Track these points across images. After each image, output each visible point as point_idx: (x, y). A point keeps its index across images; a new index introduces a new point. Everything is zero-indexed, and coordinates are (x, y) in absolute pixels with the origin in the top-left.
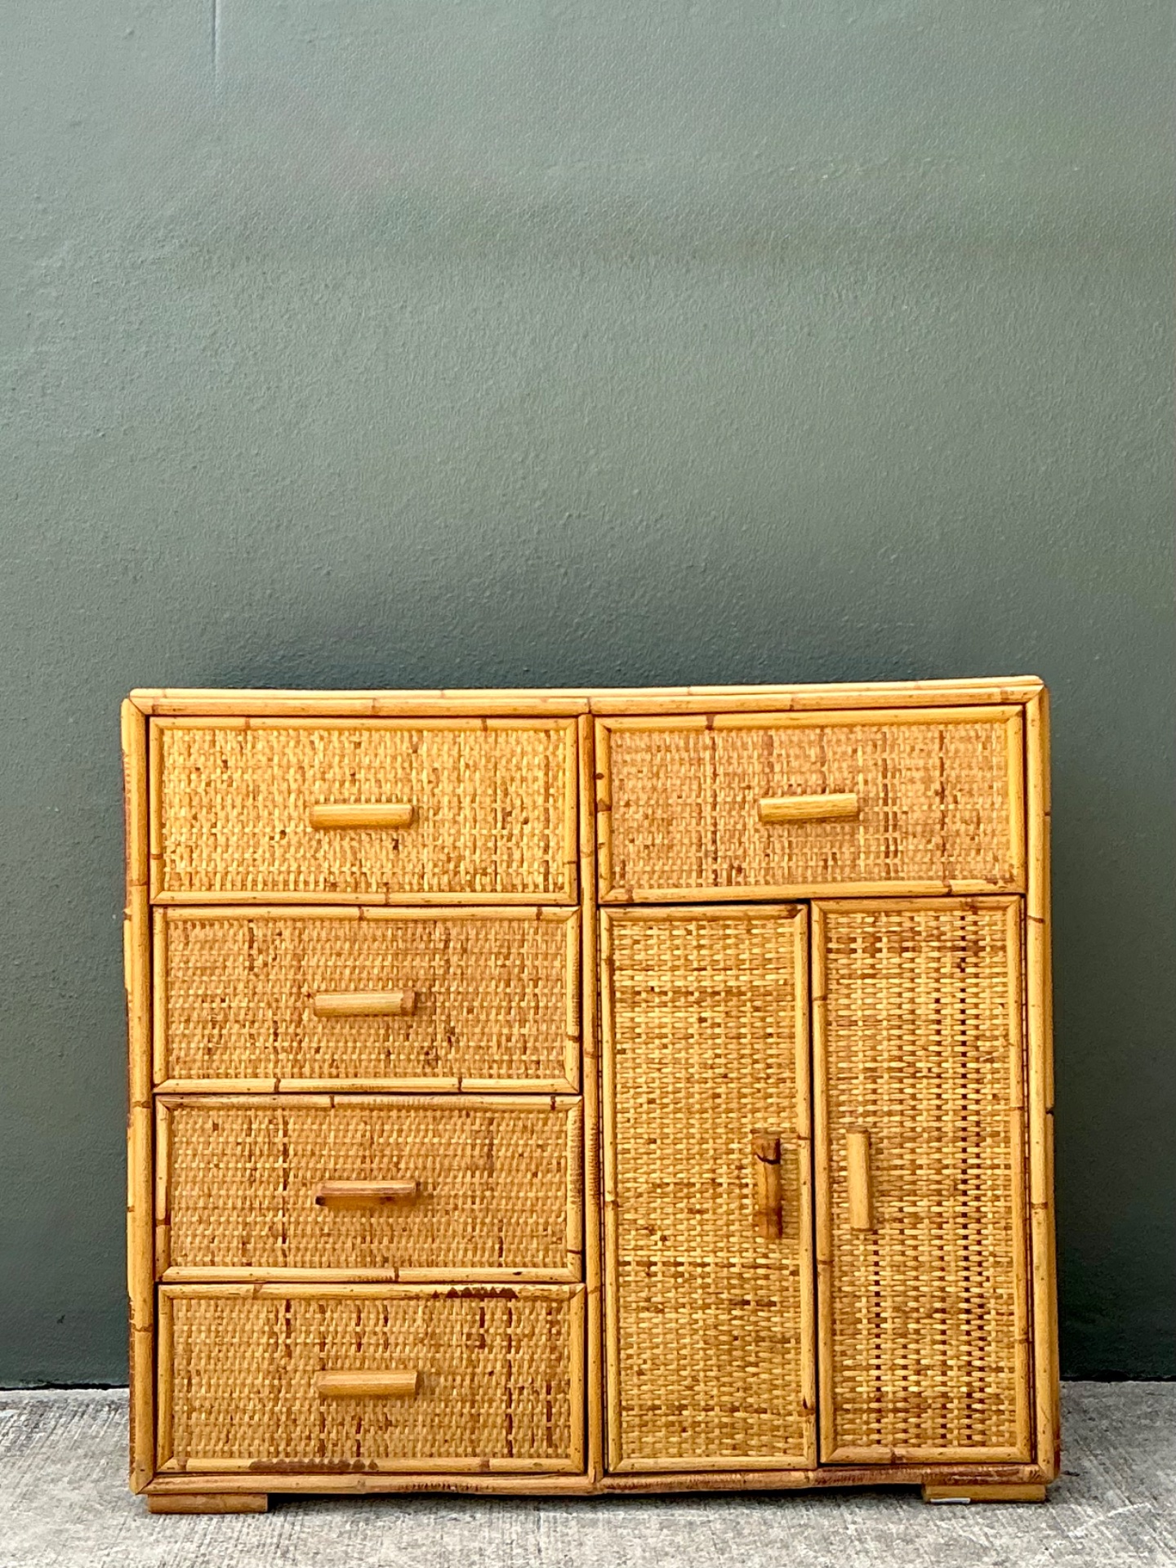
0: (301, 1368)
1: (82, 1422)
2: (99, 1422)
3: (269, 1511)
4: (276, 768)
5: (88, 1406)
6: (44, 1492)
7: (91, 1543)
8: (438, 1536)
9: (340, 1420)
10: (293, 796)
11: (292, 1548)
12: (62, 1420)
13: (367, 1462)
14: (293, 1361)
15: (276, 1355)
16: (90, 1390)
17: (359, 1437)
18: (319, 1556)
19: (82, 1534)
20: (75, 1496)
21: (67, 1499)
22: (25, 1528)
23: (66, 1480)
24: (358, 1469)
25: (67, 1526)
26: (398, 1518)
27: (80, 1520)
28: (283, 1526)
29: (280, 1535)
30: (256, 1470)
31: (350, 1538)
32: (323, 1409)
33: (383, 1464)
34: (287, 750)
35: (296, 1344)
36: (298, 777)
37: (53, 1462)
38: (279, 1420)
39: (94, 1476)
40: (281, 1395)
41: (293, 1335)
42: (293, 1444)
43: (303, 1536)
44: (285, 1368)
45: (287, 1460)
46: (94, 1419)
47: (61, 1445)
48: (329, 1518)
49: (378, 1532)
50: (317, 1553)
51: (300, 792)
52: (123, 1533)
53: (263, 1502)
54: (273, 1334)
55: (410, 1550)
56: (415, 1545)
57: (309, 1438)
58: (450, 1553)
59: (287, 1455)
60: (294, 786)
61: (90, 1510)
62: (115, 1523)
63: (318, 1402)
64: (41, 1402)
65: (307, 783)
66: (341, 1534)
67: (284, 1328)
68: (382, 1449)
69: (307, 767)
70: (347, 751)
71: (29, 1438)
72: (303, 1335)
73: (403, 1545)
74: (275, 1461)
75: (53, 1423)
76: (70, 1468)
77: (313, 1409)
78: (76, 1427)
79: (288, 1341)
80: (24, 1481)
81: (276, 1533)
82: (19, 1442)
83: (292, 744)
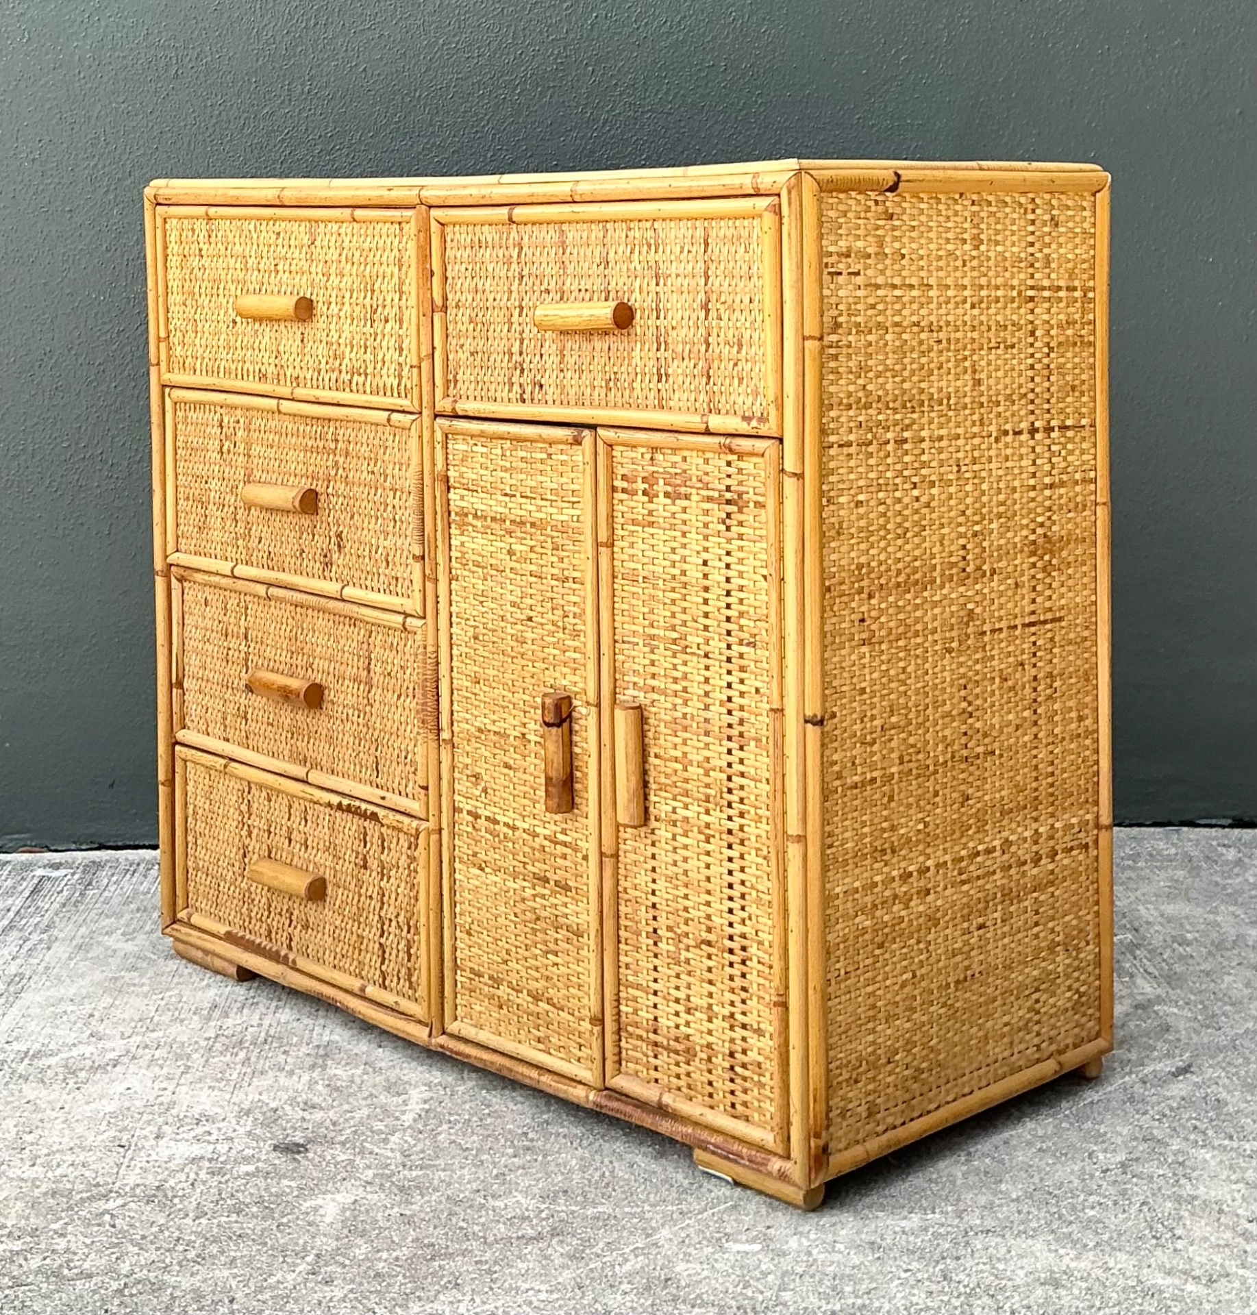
1: (134, 879)
2: (150, 879)
5: (139, 864)
6: (99, 943)
7: (145, 988)
12: (114, 878)
19: (136, 981)
20: (130, 947)
21: (121, 949)
22: (82, 976)
23: (119, 932)
25: (122, 974)
27: (134, 968)
37: (108, 917)
39: (147, 928)
46: (146, 878)
47: (114, 901)
52: (176, 979)
61: (145, 958)
62: (168, 969)
64: (94, 862)
71: (82, 894)
75: (106, 881)
76: (122, 921)
78: (128, 884)
80: (80, 933)
82: (73, 899)
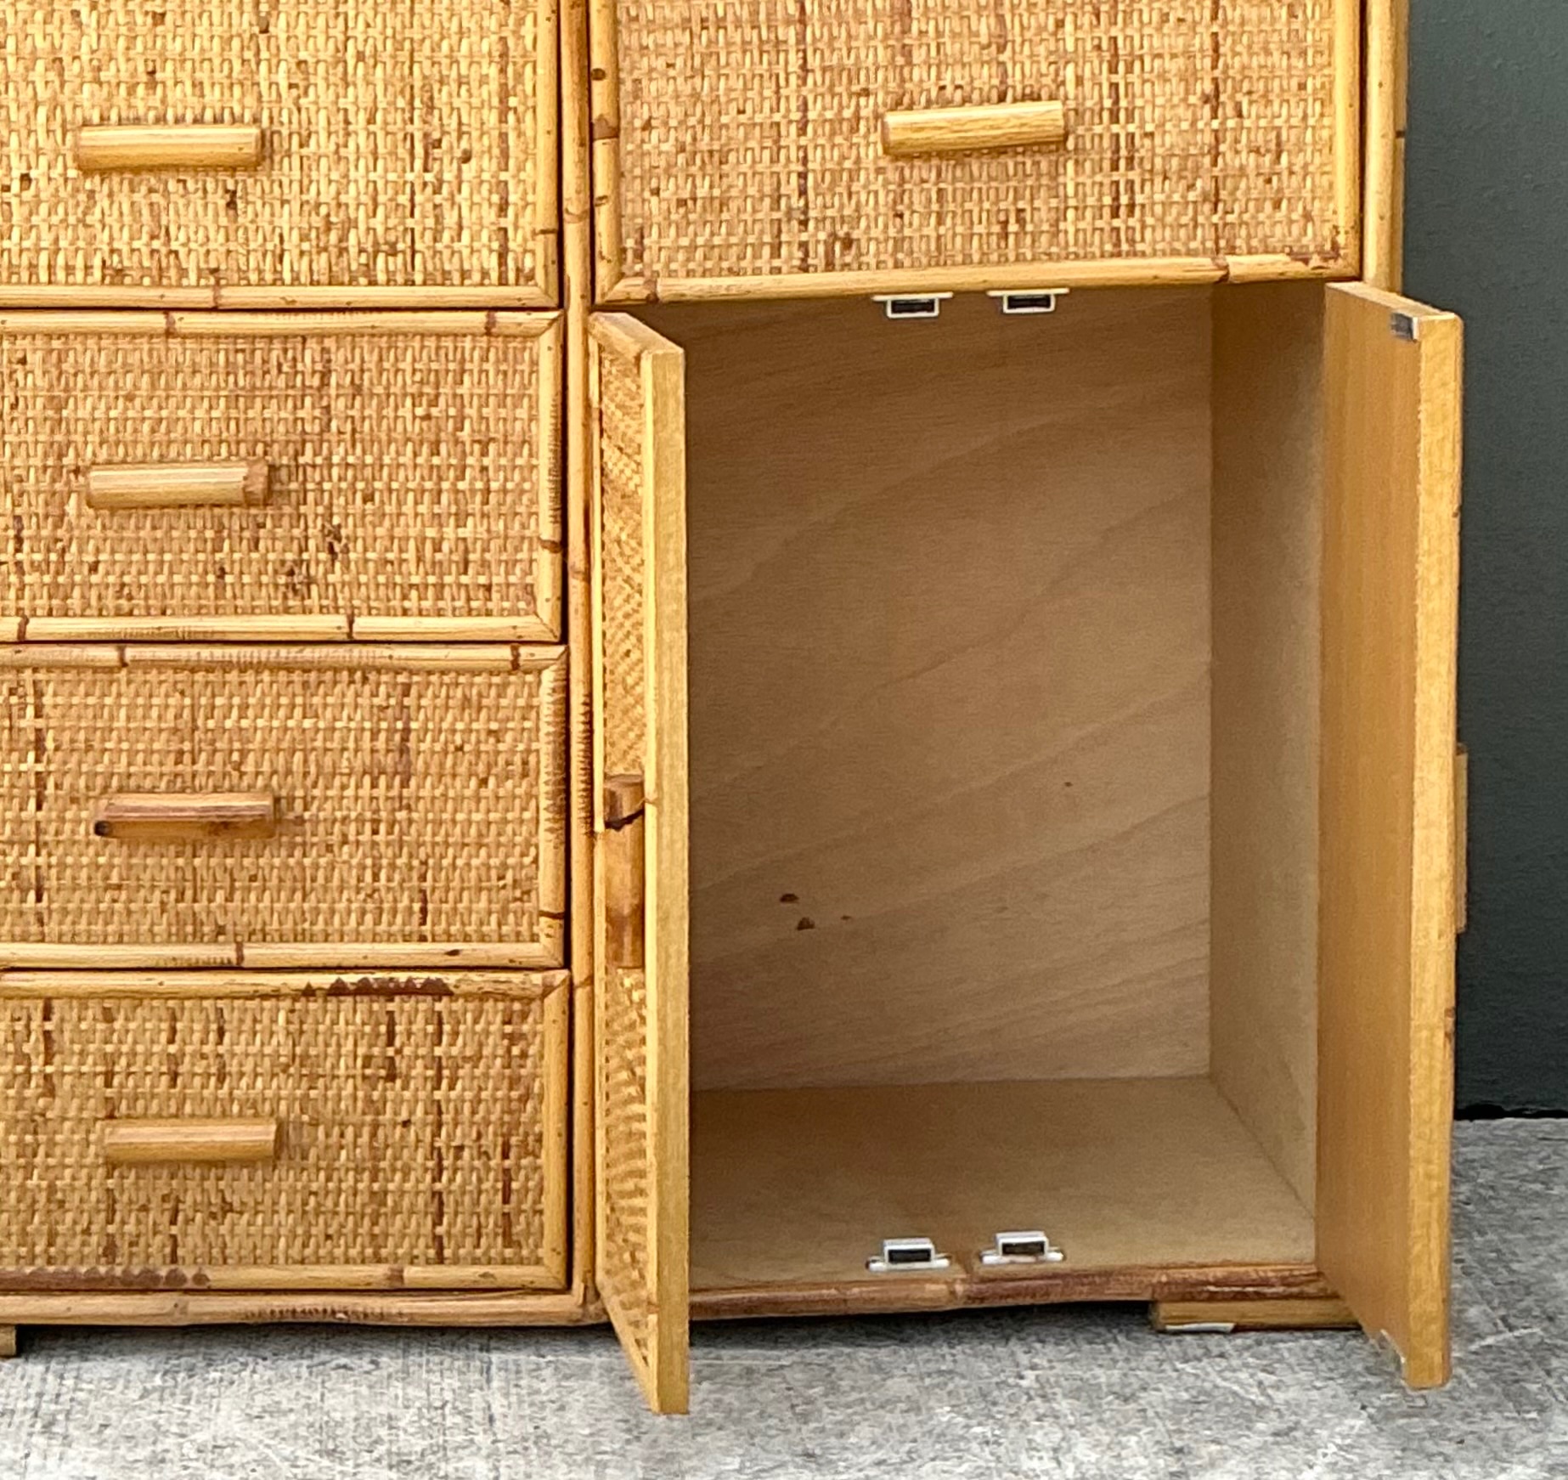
0: (72, 1113)
3: (18, 1355)
4: (11, 60)
8: (317, 1396)
9: (142, 1201)
10: (42, 112)
11: (61, 1417)
13: (189, 1272)
14: (58, 1102)
15: (28, 1093)
17: (174, 1230)
18: (108, 1431)
24: (174, 1284)
26: (245, 1365)
28: (44, 1380)
29: (40, 1395)
31: (161, 1399)
32: (110, 1183)
33: (217, 1275)
34: (30, 29)
35: (63, 1074)
36: (52, 76)
38: (34, 1202)
40: (38, 1160)
41: (57, 1059)
42: (60, 1241)
43: (81, 1395)
44: (43, 1115)
45: (51, 1269)
48: (125, 1365)
49: (210, 1390)
50: (106, 1426)
51: (55, 105)
53: (7, 1339)
54: (25, 1059)
55: (267, 1419)
56: (275, 1411)
57: (87, 1232)
58: (338, 1424)
59: (50, 1261)
60: (43, 94)
63: (101, 1171)
65: (68, 88)
66: (145, 1393)
67: (42, 1047)
68: (215, 1251)
69: (67, 60)
70: (140, 30)
72: (75, 1059)
73: (255, 1411)
74: (28, 1270)
77: (94, 1183)
79: (49, 1069)
81: (32, 1391)
83: (39, 16)
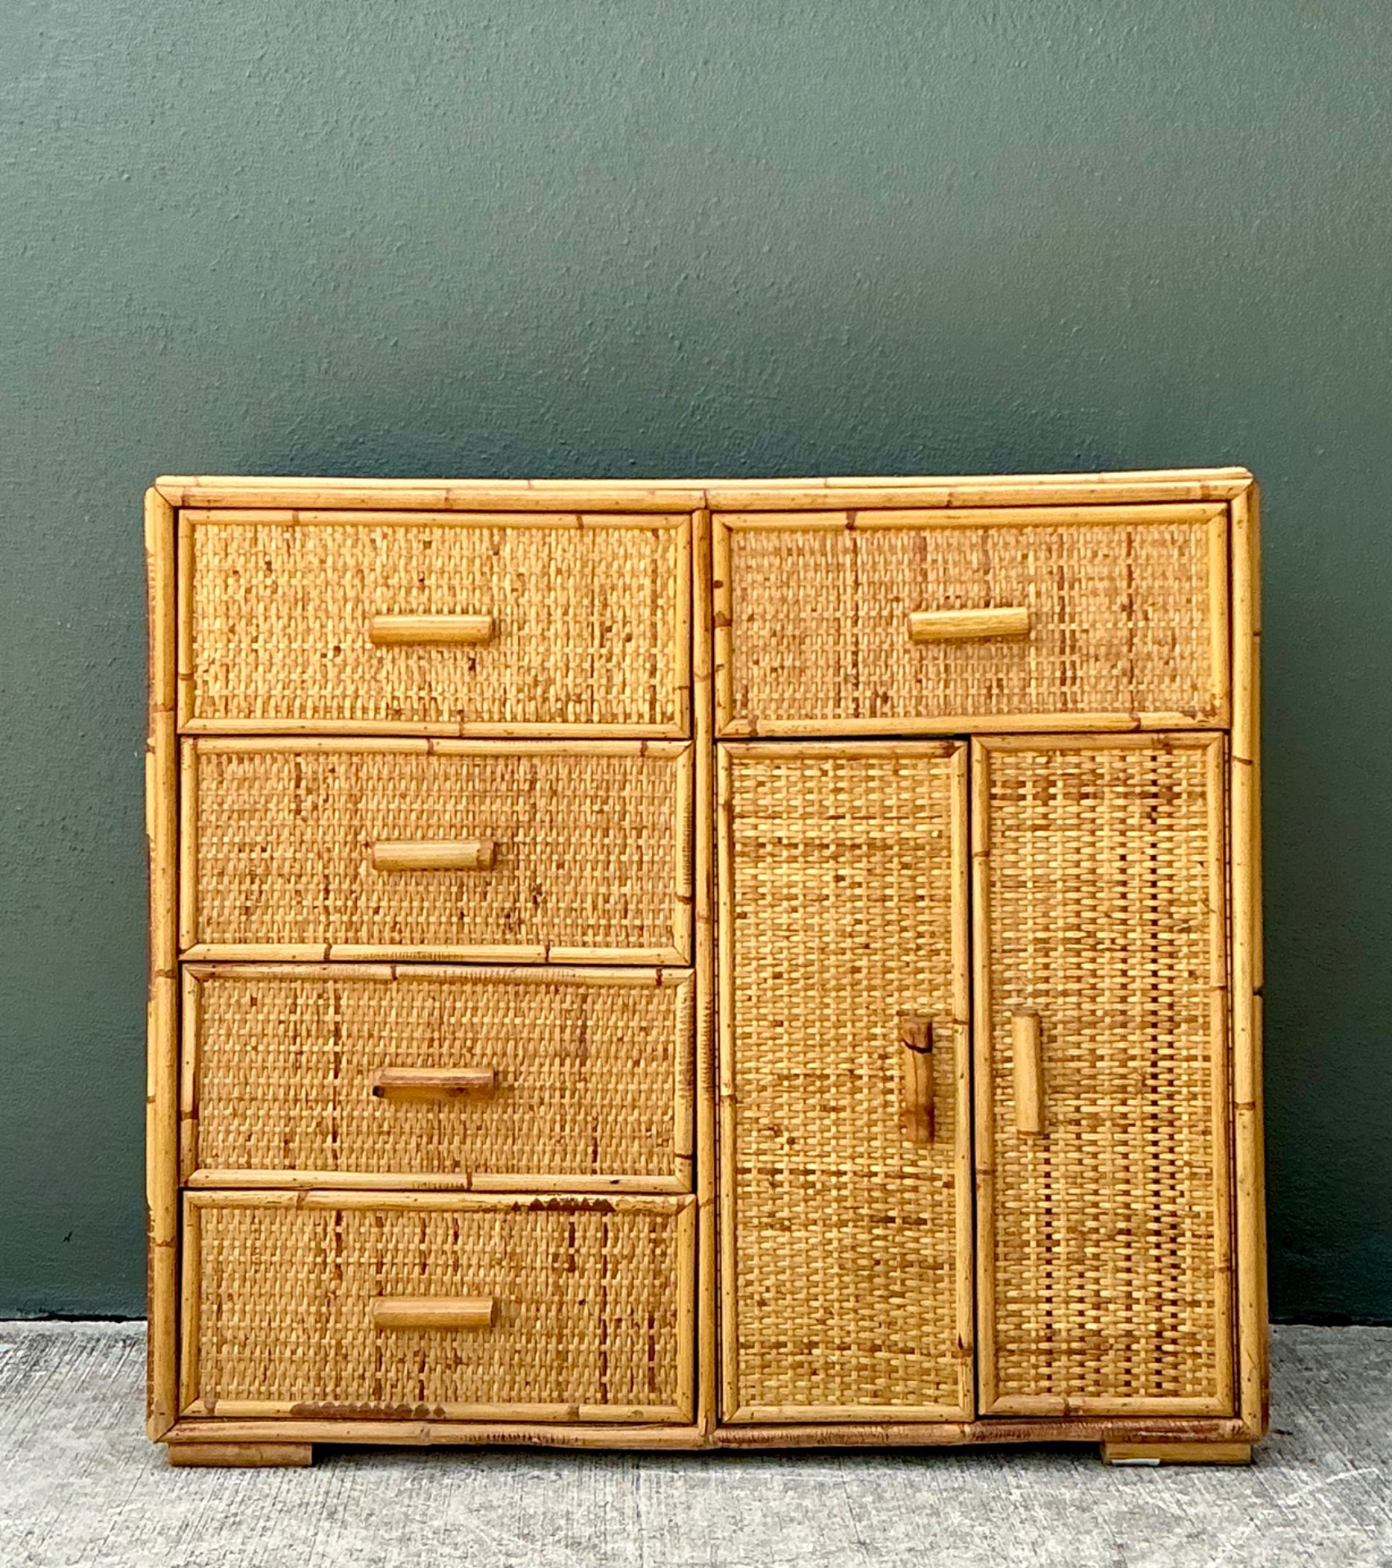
0: (354, 1292)
1: (92, 1359)
2: (112, 1358)
3: (313, 1465)
4: (330, 572)
5: (98, 1340)
6: (44, 1441)
7: (100, 1500)
8: (517, 1497)
9: (400, 1356)
10: (350, 605)
11: (341, 1509)
12: (67, 1358)
13: (432, 1407)
14: (344, 1284)
15: (324, 1277)
16: (101, 1324)
17: (422, 1376)
18: (373, 1518)
19: (88, 1490)
20: (82, 1445)
21: (72, 1449)
22: (21, 1481)
23: (71, 1426)
24: (421, 1416)
25: (72, 1480)
26: (469, 1475)
27: (86, 1473)
28: (330, 1483)
29: (327, 1493)
30: (299, 1415)
31: (410, 1497)
32: (379, 1342)
33: (450, 1409)
35: (348, 1264)
36: (356, 582)
37: (56, 1406)
38: (327, 1355)
39: (106, 1422)
40: (330, 1325)
41: (345, 1253)
42: (343, 1383)
43: (356, 1494)
44: (334, 1293)
45: (337, 1403)
46: (106, 1356)
47: (66, 1386)
48: (385, 1474)
49: (444, 1491)
50: (371, 1515)
51: (358, 601)
52: (139, 1489)
53: (306, 1454)
54: (321, 1252)
55: (483, 1512)
56: (490, 1507)
57: (363, 1377)
58: (532, 1517)
59: (336, 1397)
60: (351, 594)
61: (101, 1461)
62: (129, 1476)
63: (372, 1334)
64: (43, 1336)
65: (367, 590)
66: (400, 1493)
67: (334, 1245)
68: (450, 1392)
69: (366, 571)
71: (26, 1376)
72: (357, 1253)
73: (476, 1506)
74: (321, 1404)
75: (57, 1360)
76: (75, 1412)
77: (368, 1342)
78: (84, 1366)
79: (339, 1260)
80: (21, 1426)
81: (322, 1490)
82: (14, 1383)
